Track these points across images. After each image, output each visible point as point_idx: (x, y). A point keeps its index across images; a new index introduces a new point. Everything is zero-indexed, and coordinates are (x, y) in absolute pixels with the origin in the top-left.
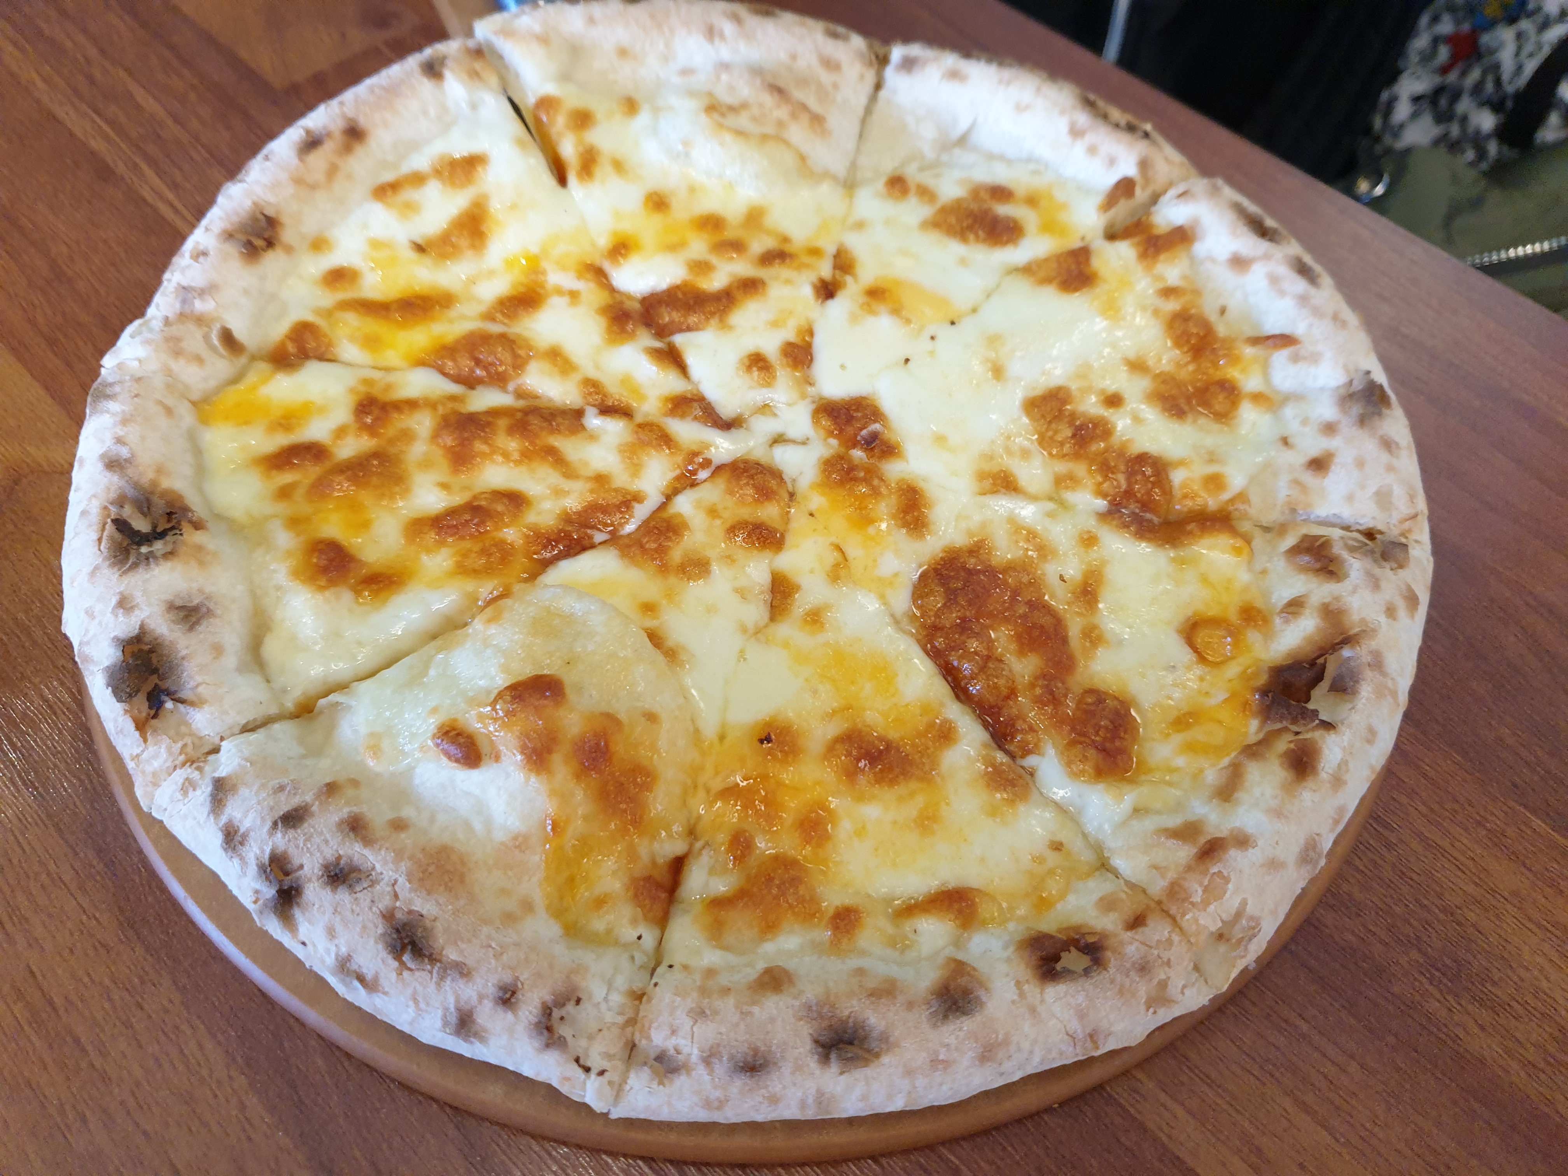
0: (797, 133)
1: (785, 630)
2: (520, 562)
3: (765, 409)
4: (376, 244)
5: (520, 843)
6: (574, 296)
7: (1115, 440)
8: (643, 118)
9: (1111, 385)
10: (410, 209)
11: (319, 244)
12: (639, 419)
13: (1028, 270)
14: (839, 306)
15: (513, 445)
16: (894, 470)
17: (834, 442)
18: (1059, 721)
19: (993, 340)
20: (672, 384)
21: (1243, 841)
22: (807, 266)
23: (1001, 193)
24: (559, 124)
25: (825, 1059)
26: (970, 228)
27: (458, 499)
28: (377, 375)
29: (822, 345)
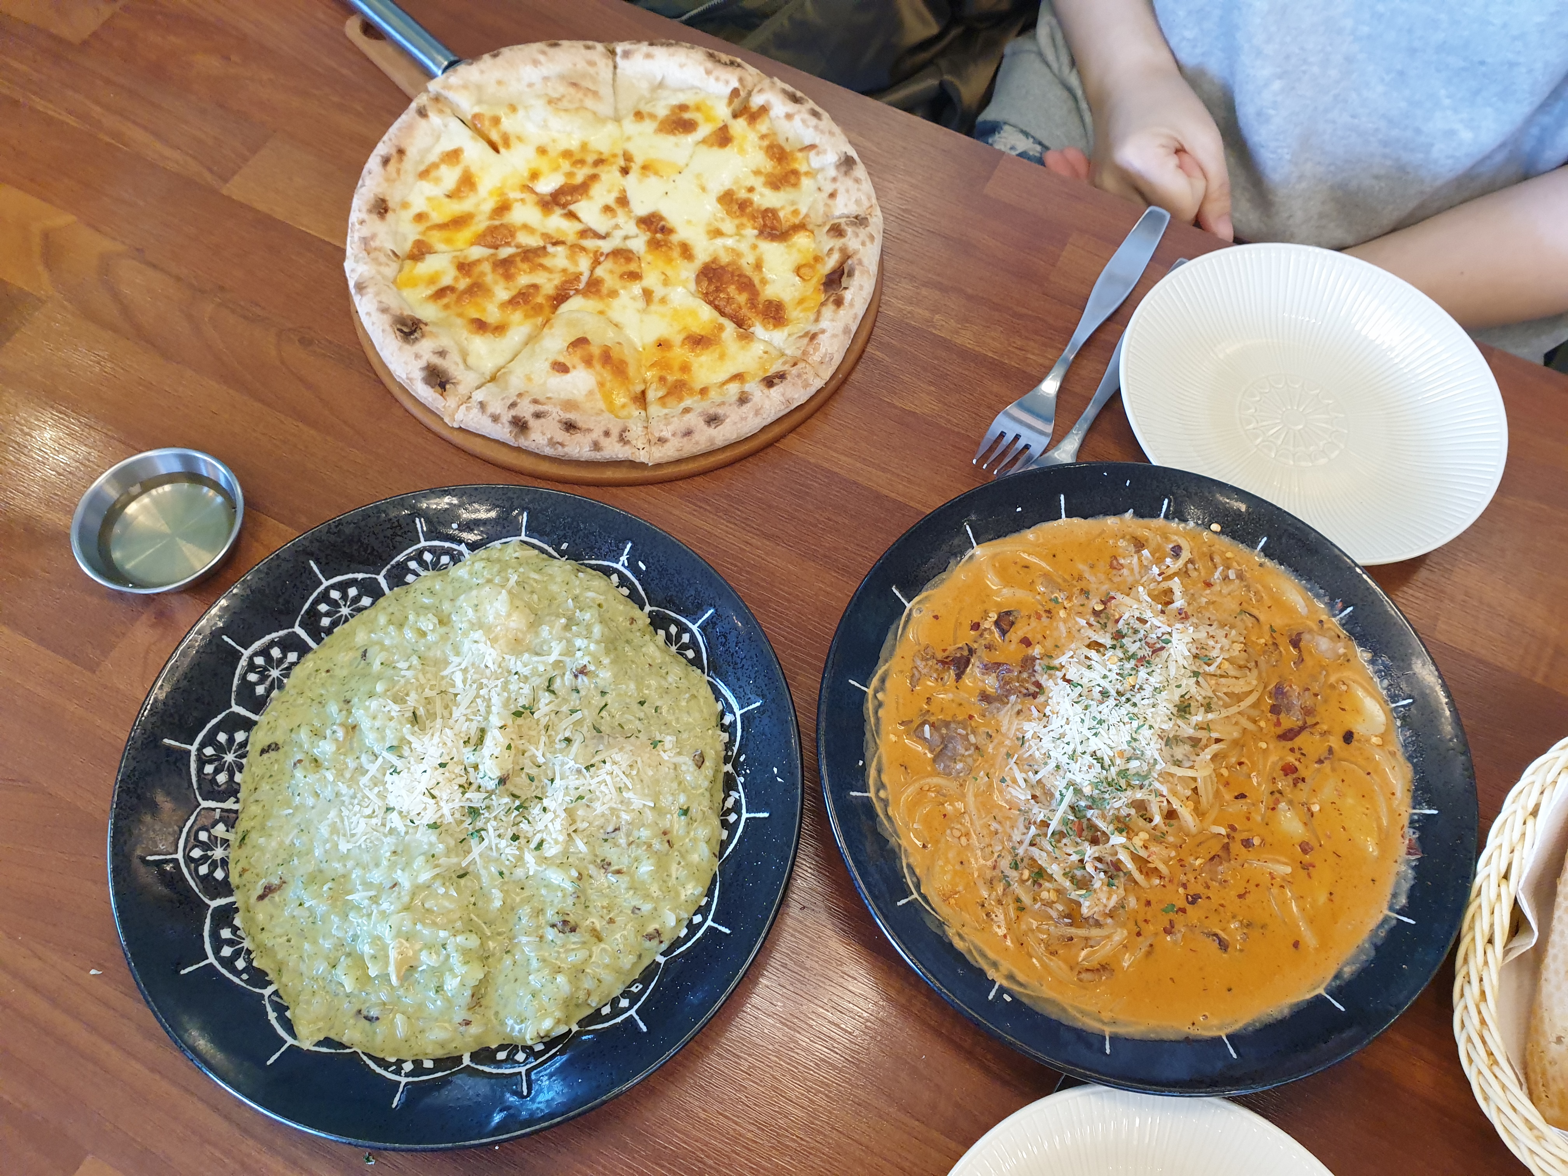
0: (589, 103)
1: (654, 307)
2: (547, 310)
3: (617, 227)
4: (429, 199)
5: (591, 393)
6: (522, 200)
7: (755, 206)
8: (521, 113)
9: (749, 184)
10: (437, 180)
11: (405, 205)
12: (569, 243)
13: (704, 141)
14: (632, 177)
15: (525, 266)
16: (675, 238)
17: (648, 233)
18: (757, 313)
19: (699, 176)
20: (577, 227)
21: (823, 331)
22: (614, 163)
23: (683, 108)
24: (486, 125)
25: (709, 425)
26: (676, 128)
27: (514, 292)
28: (458, 253)
29: (629, 194)
